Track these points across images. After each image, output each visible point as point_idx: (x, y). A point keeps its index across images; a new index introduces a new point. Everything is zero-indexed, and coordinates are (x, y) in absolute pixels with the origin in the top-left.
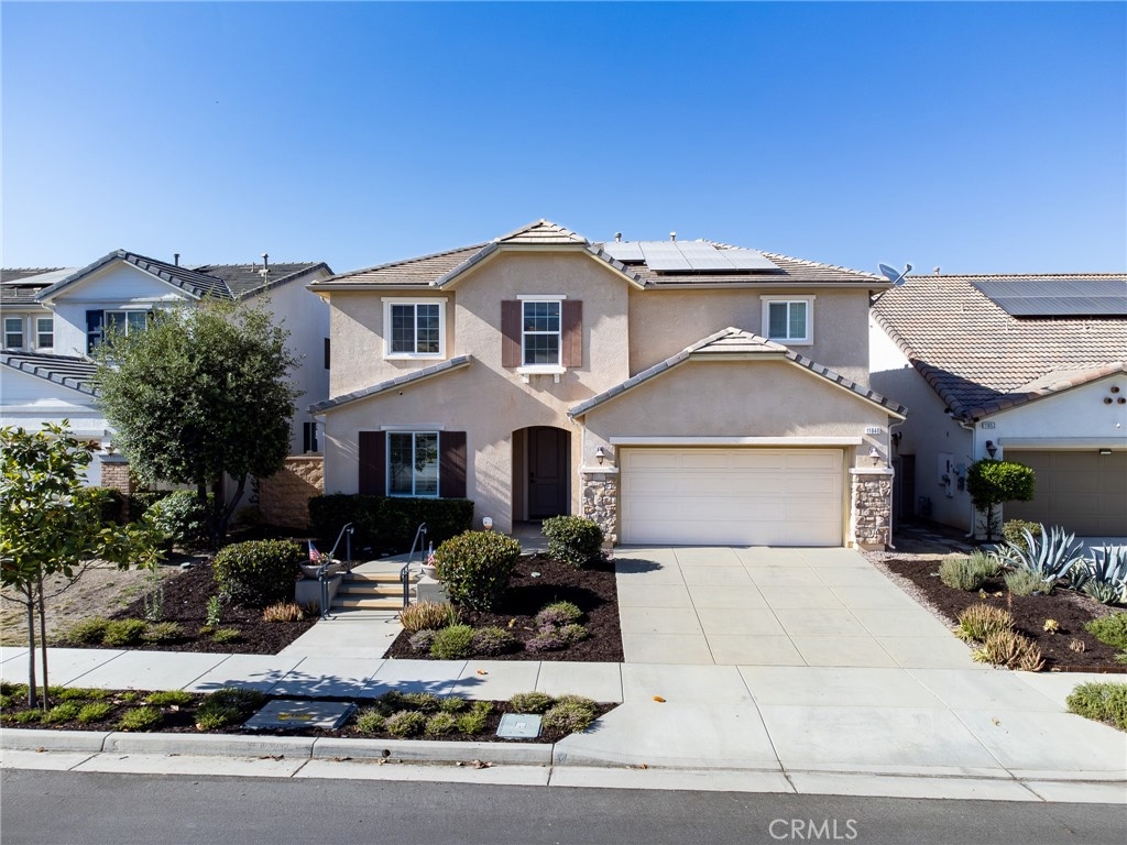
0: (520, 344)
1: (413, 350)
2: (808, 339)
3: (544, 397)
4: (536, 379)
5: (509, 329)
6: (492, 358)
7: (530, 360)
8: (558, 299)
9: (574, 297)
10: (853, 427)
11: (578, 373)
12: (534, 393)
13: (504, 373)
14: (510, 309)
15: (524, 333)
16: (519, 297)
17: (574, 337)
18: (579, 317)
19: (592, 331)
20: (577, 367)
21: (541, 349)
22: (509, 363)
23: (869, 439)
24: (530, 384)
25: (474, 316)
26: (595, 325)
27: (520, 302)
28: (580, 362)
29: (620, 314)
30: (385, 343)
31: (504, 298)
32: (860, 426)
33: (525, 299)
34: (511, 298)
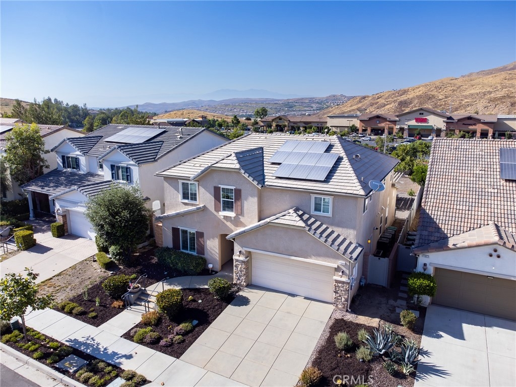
0: (220, 203)
1: (189, 199)
2: (330, 214)
3: (228, 224)
4: (226, 217)
5: (217, 197)
6: (211, 206)
7: (224, 210)
8: (233, 188)
9: (238, 188)
10: (335, 260)
11: (240, 217)
12: (225, 222)
13: (215, 213)
14: (217, 190)
15: (222, 199)
16: (219, 186)
17: (239, 203)
18: (240, 196)
19: (245, 202)
20: (239, 215)
21: (228, 206)
22: (217, 210)
23: (341, 266)
24: (224, 218)
25: (205, 191)
26: (246, 199)
27: (220, 187)
28: (241, 213)
29: (255, 196)
30: (180, 196)
31: (215, 185)
32: (337, 260)
33: (222, 186)
34: (217, 186)
